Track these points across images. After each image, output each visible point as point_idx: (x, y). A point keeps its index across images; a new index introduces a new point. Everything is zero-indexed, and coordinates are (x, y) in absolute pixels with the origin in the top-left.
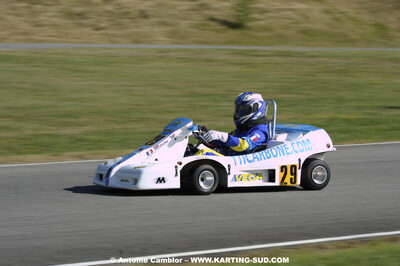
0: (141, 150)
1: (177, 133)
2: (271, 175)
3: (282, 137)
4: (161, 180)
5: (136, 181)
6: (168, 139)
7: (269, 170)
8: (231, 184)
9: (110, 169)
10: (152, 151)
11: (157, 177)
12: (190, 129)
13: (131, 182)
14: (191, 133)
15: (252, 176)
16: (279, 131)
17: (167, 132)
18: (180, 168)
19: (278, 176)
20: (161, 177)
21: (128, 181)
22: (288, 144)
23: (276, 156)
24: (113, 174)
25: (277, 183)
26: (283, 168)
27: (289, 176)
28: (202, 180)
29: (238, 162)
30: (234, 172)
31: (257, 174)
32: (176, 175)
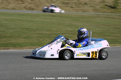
0: (47, 45)
1: (59, 40)
2: (88, 54)
3: (93, 42)
4: (52, 55)
5: (44, 55)
6: (56, 42)
7: (88, 53)
8: (75, 57)
9: (36, 51)
10: (50, 46)
11: (51, 54)
12: (63, 39)
13: (43, 56)
14: (63, 40)
15: (82, 54)
16: (92, 40)
17: (55, 40)
18: (59, 51)
19: (91, 55)
20: (52, 54)
21: (42, 55)
22: (94, 45)
23: (90, 48)
24: (37, 53)
25: (90, 57)
26: (93, 52)
27: (94, 55)
28: (66, 55)
29: (78, 50)
30: (76, 53)
31: (84, 54)
32: (57, 54)
